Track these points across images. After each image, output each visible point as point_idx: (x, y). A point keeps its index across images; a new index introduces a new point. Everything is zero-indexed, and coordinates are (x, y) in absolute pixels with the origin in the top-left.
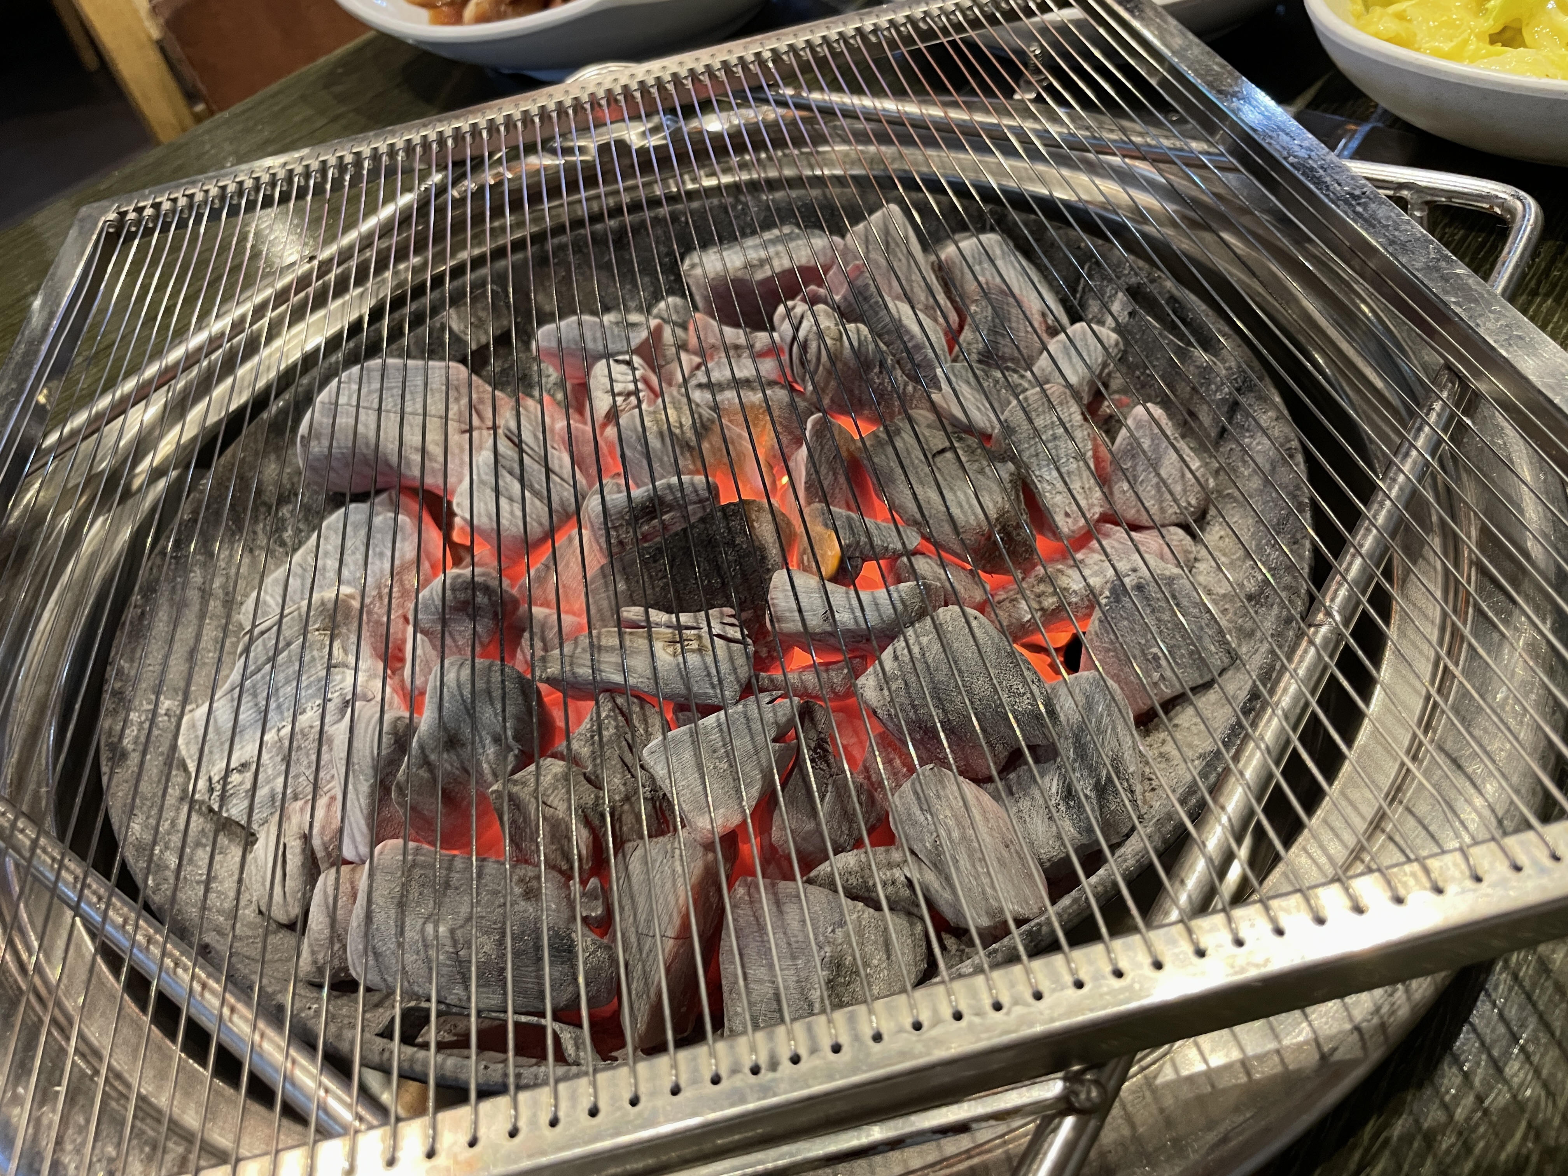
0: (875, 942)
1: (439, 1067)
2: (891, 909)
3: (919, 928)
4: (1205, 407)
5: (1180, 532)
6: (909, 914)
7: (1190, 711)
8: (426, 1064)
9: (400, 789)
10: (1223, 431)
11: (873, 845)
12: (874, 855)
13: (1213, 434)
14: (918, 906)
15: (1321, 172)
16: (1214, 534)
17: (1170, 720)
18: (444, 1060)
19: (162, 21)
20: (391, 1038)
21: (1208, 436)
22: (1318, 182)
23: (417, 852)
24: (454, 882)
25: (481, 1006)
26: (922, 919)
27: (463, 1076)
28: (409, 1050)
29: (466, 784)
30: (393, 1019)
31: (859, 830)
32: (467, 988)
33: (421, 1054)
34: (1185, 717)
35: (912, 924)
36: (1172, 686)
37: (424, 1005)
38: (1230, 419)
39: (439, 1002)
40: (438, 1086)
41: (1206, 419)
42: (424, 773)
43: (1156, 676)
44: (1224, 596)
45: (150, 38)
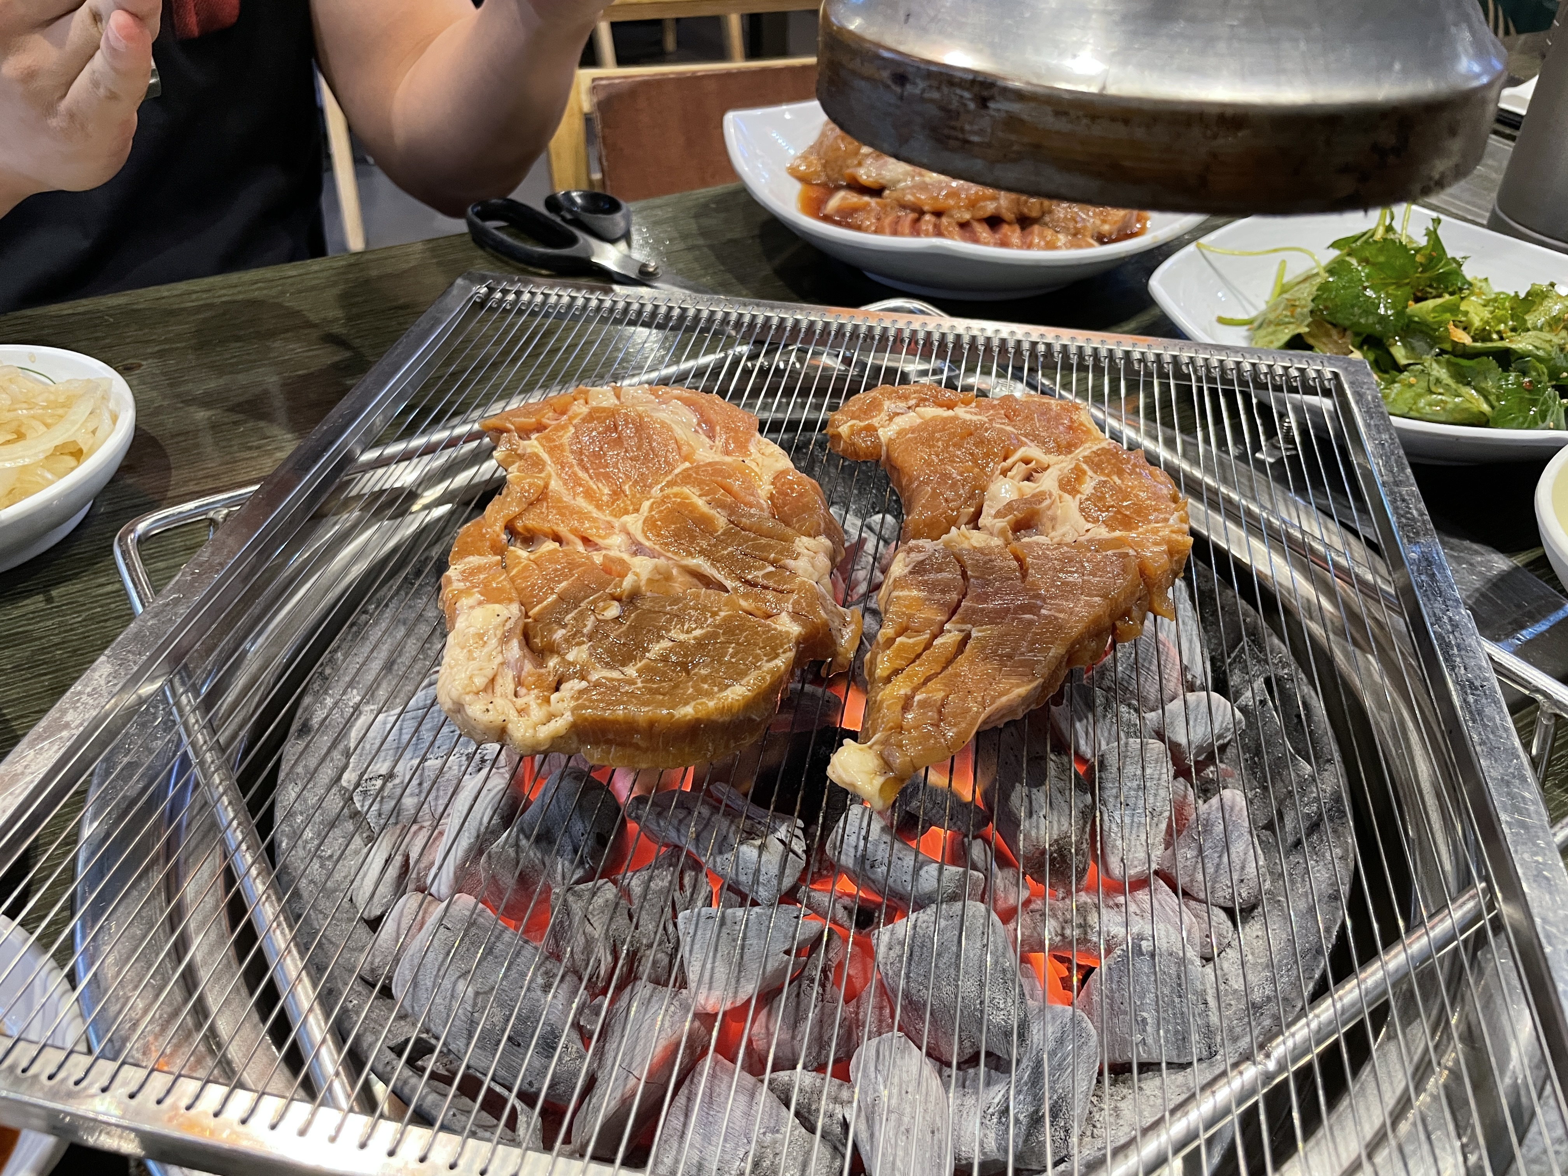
0: (795, 1159)
1: (422, 1098)
2: (823, 1137)
3: (838, 1163)
4: (1292, 813)
5: (1223, 915)
6: (835, 1148)
7: (1157, 1081)
8: (414, 1090)
9: (489, 856)
10: (1298, 843)
11: (833, 1075)
12: (830, 1084)
13: (1291, 839)
14: (845, 1145)
15: (1455, 651)
16: (1252, 931)
17: (1139, 1080)
18: (427, 1094)
19: (595, 100)
20: (399, 1055)
21: (1284, 840)
22: (1448, 659)
23: (483, 911)
24: (496, 951)
25: (472, 1063)
26: (843, 1156)
27: (434, 1112)
28: (408, 1073)
29: (539, 873)
30: (407, 1041)
31: (828, 1056)
32: (468, 1045)
33: (414, 1080)
34: (1151, 1084)
35: (833, 1158)
36: (1150, 1053)
37: (433, 1041)
38: (1309, 835)
39: (444, 1044)
40: (414, 1111)
41: (1289, 825)
42: (512, 852)
43: (1139, 1037)
44: (1236, 991)
45: (580, 109)
